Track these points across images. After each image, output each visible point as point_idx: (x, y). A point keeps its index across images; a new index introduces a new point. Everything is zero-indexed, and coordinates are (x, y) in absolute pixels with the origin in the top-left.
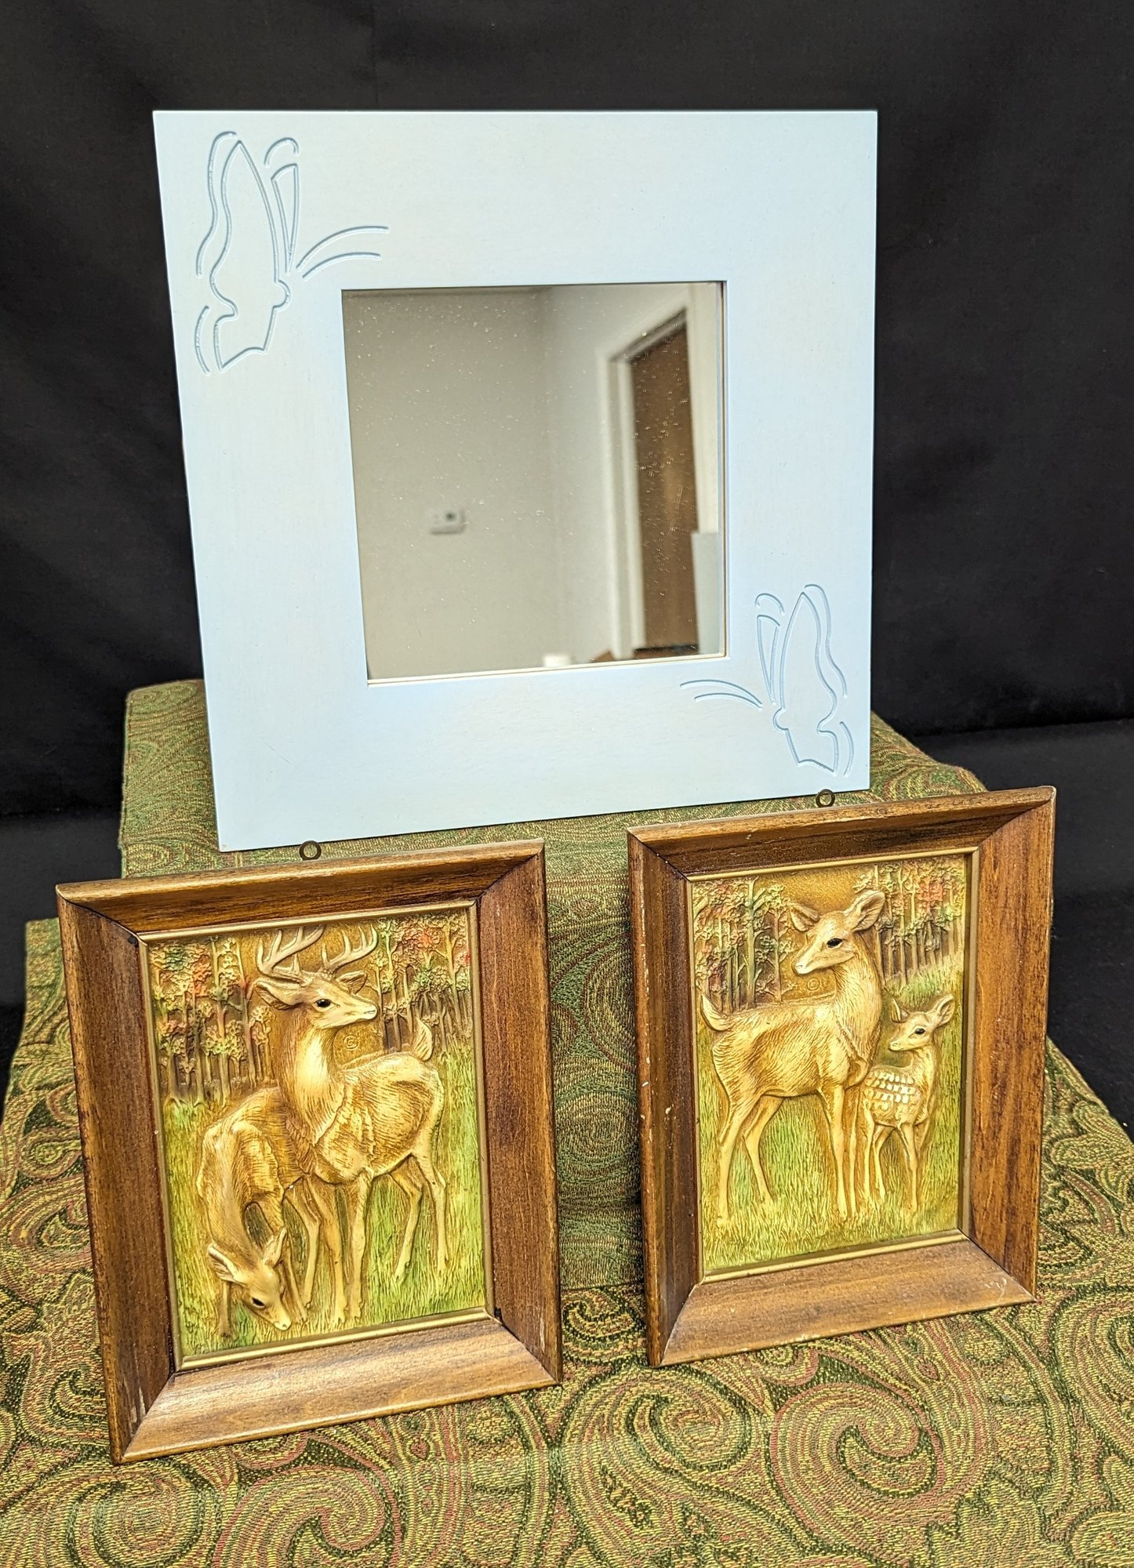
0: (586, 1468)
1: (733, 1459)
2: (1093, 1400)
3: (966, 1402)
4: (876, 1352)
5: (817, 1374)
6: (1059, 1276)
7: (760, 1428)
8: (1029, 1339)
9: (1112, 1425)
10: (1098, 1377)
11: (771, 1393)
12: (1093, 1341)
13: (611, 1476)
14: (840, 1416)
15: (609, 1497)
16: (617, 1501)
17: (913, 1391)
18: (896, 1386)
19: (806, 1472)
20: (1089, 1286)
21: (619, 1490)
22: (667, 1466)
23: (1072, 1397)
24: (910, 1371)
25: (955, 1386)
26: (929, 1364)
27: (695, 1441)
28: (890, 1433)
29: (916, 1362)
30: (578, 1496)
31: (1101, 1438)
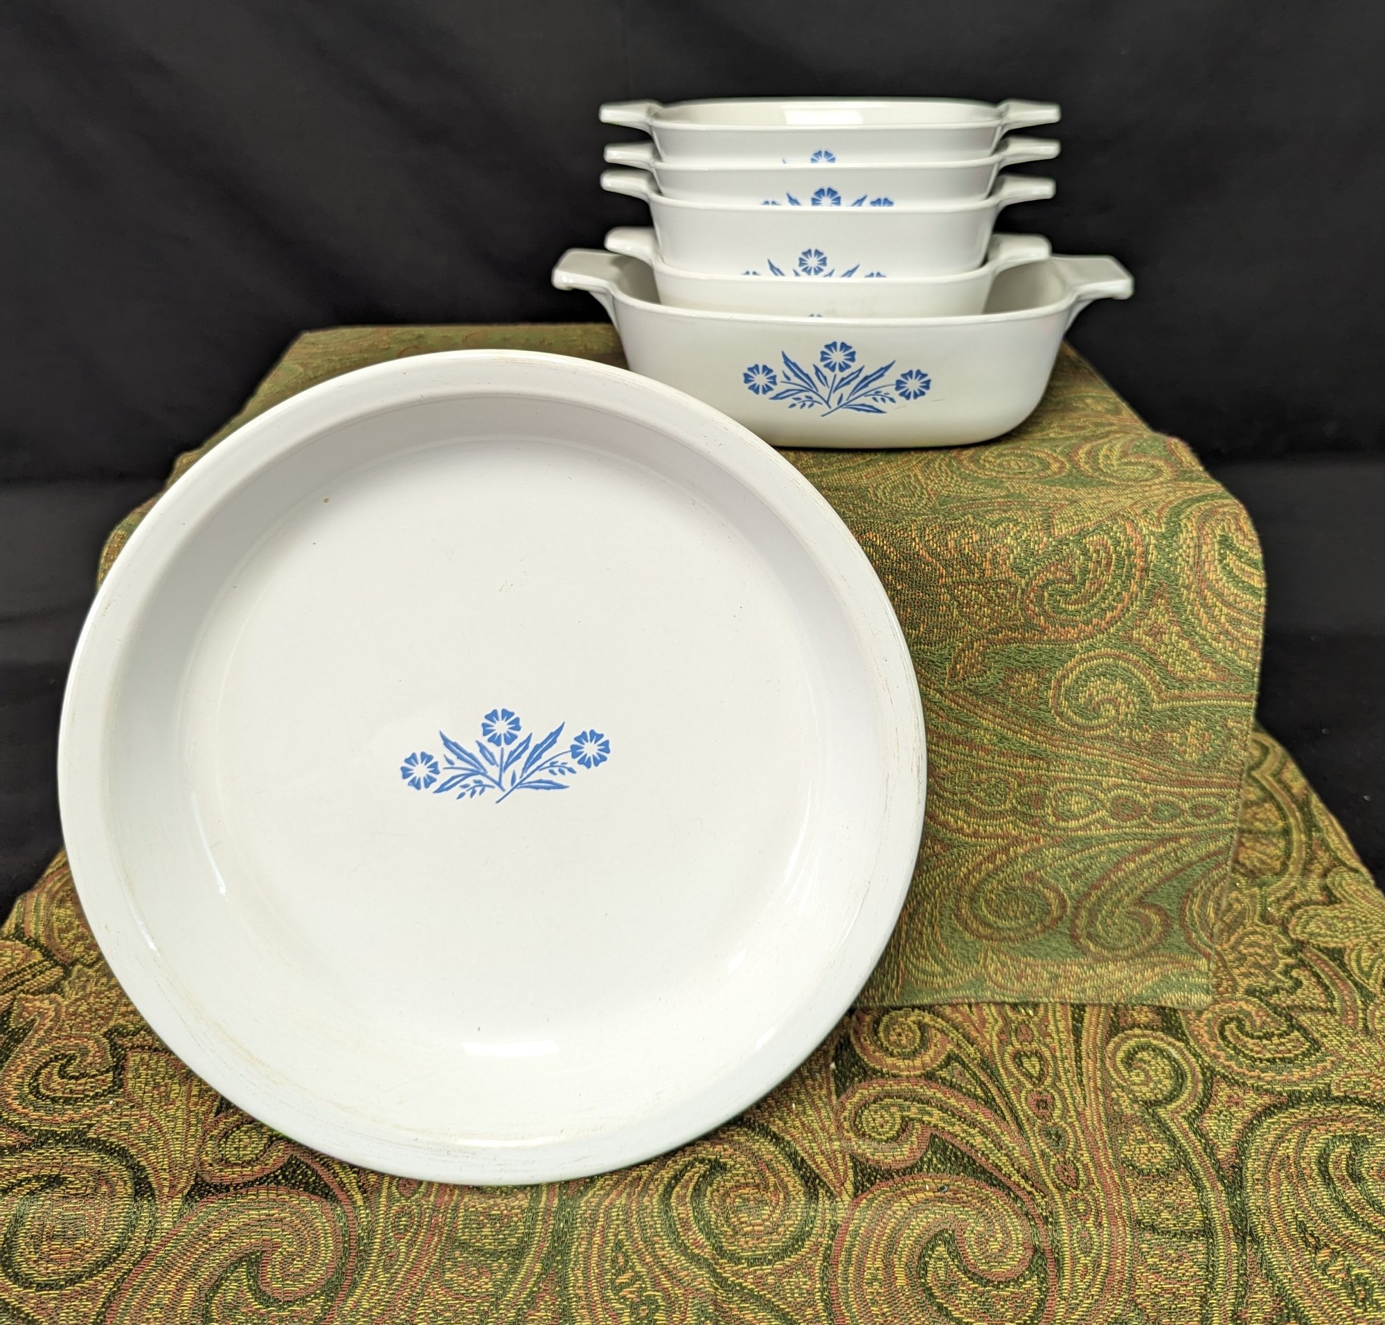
0: (597, 1239)
1: (780, 1254)
2: (1280, 1241)
3: (1105, 1221)
4: (1006, 1139)
5: (921, 1159)
6: (1268, 1076)
7: (828, 1216)
8: (1210, 1148)
9: (1300, 1279)
10: (1293, 1211)
11: (856, 1175)
12: (1297, 1164)
13: (626, 1255)
14: (935, 1213)
15: (613, 1282)
16: (622, 1286)
17: (1038, 1196)
18: (1019, 1186)
19: (870, 1284)
20: (1306, 1091)
21: (629, 1274)
22: (697, 1251)
23: (1251, 1234)
24: (1043, 1171)
25: (1095, 1200)
26: (1071, 1167)
27: (742, 1223)
28: (994, 1247)
29: (1053, 1161)
30: (575, 1276)
31: (1280, 1295)
